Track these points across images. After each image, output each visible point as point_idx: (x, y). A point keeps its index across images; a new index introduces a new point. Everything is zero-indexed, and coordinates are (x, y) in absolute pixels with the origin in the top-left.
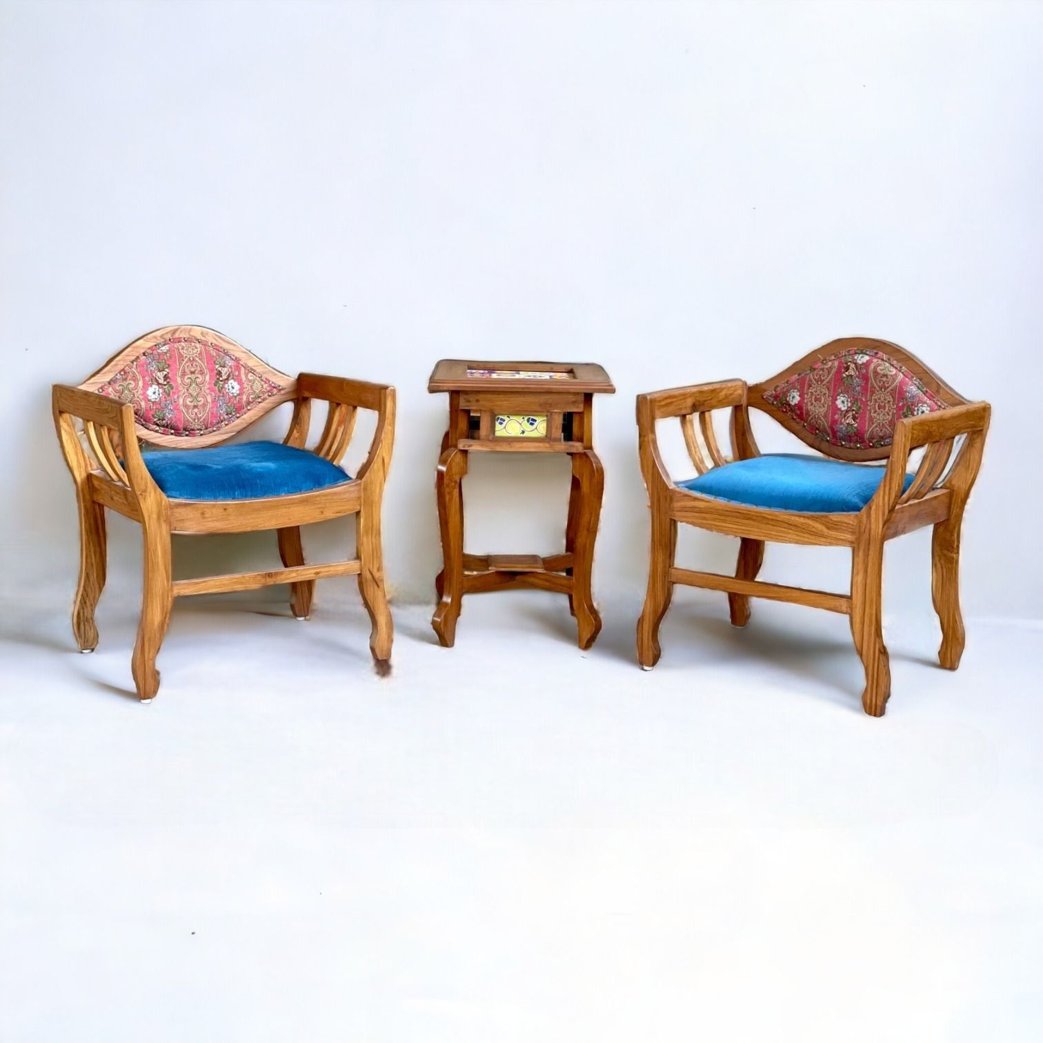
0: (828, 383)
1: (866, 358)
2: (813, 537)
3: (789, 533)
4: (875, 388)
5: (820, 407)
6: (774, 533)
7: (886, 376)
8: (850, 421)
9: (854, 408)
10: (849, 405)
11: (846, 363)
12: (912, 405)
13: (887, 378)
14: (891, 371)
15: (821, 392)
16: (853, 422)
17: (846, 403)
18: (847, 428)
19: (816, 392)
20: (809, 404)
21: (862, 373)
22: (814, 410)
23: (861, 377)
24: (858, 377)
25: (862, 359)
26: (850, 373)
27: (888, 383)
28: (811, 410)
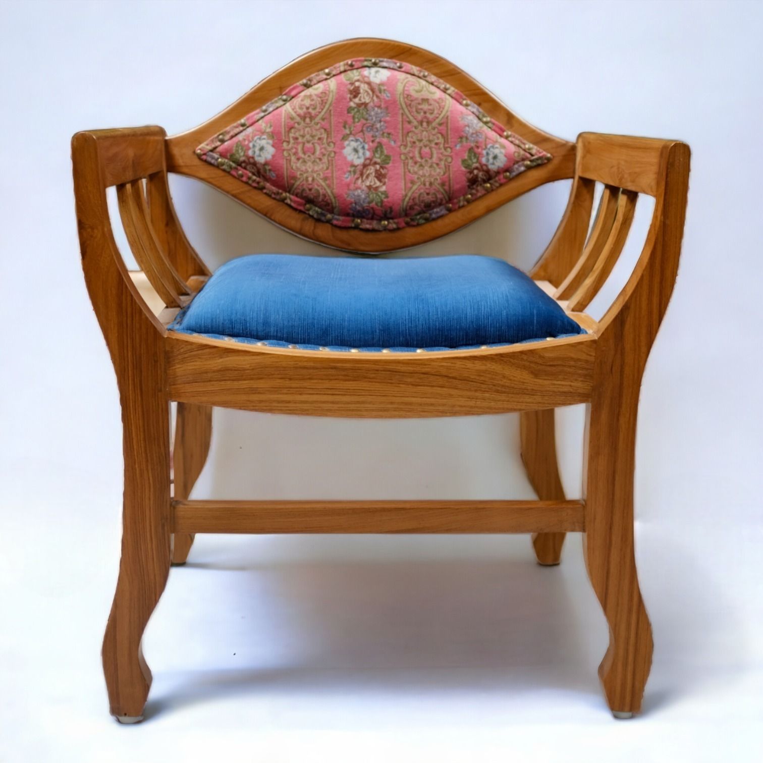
0: (323, 119)
1: (385, 73)
4: (409, 122)
5: (314, 162)
6: (415, 400)
7: (425, 100)
8: (372, 181)
9: (378, 161)
10: (368, 154)
11: (351, 84)
12: (478, 147)
13: (429, 105)
14: (431, 93)
15: (313, 136)
16: (378, 184)
17: (361, 151)
18: (368, 195)
19: (303, 136)
20: (293, 158)
21: (384, 99)
22: (303, 168)
23: (383, 106)
24: (379, 107)
25: (379, 76)
26: (363, 101)
27: (432, 114)
28: (298, 169)
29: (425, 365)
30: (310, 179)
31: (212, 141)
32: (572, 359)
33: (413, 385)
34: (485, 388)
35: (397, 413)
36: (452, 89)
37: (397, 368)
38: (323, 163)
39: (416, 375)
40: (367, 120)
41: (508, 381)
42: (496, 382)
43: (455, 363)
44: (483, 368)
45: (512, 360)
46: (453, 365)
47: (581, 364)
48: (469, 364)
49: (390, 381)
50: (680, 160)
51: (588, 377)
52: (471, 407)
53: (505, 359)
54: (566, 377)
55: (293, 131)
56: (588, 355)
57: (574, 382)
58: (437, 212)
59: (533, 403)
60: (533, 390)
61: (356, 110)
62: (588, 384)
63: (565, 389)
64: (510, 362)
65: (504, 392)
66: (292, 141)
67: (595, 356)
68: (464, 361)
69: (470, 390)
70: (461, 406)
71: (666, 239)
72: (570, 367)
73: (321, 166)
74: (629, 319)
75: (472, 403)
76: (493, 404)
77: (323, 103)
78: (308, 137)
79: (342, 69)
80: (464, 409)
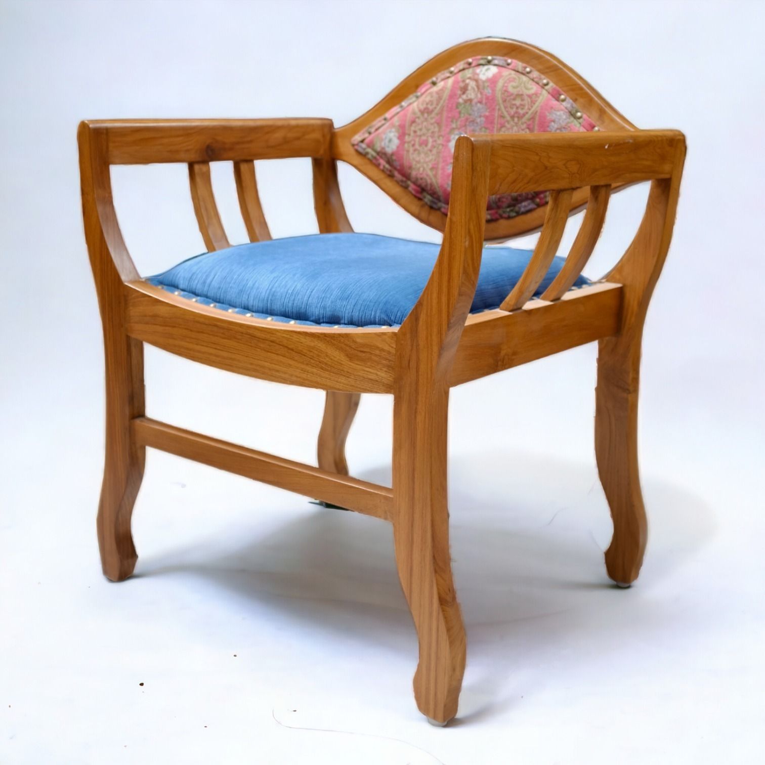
0: (437, 114)
1: (493, 70)
2: (326, 374)
3: (290, 365)
4: (504, 117)
5: (426, 153)
6: (266, 364)
7: (520, 96)
11: (464, 81)
13: (523, 100)
14: (528, 88)
15: (428, 130)
19: (421, 130)
20: (411, 150)
21: (486, 95)
22: (418, 159)
23: (484, 101)
24: (480, 102)
25: (487, 73)
26: (470, 97)
27: (523, 109)
28: (414, 159)
29: (273, 334)
30: (421, 169)
31: (363, 133)
32: (378, 348)
33: (265, 350)
34: (313, 364)
35: (254, 373)
36: (551, 84)
37: (255, 333)
38: (433, 155)
39: (267, 342)
40: (470, 115)
41: (330, 360)
42: (321, 359)
43: (292, 336)
44: (312, 344)
45: (333, 341)
46: (291, 338)
47: (384, 355)
48: (303, 339)
49: (250, 344)
50: (463, 155)
51: (390, 369)
52: (304, 379)
53: (328, 339)
54: (373, 365)
55: (414, 125)
56: (390, 346)
57: (379, 372)
58: (525, 206)
59: (348, 385)
60: (348, 372)
61: (463, 106)
62: (391, 376)
63: (373, 377)
64: (331, 342)
65: (327, 370)
66: (412, 134)
67: (395, 349)
68: (299, 335)
69: (303, 363)
70: (297, 377)
71: (453, 237)
72: (376, 355)
73: (431, 157)
74: (422, 315)
75: (304, 376)
76: (319, 380)
77: (440, 98)
78: (424, 131)
79: (461, 67)
80: (299, 379)
